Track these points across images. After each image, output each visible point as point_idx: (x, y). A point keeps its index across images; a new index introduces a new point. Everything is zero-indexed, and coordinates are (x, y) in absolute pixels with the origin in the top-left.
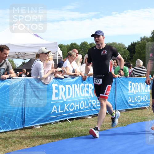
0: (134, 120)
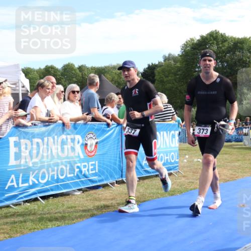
0: (152, 195)
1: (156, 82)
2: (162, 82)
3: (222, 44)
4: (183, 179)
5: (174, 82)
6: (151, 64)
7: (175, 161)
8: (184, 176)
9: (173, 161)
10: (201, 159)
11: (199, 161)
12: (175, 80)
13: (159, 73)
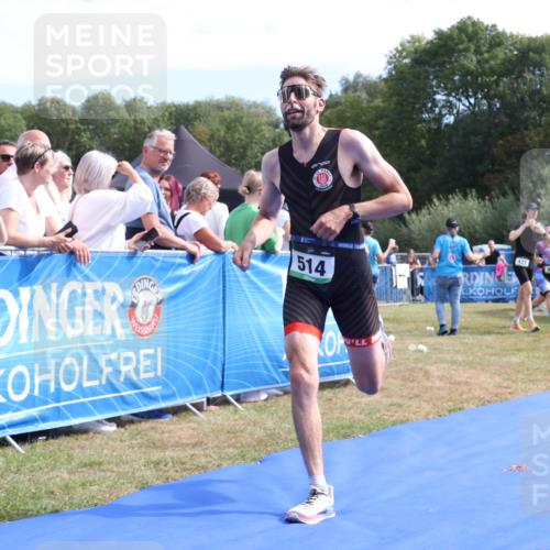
11: (420, 351)
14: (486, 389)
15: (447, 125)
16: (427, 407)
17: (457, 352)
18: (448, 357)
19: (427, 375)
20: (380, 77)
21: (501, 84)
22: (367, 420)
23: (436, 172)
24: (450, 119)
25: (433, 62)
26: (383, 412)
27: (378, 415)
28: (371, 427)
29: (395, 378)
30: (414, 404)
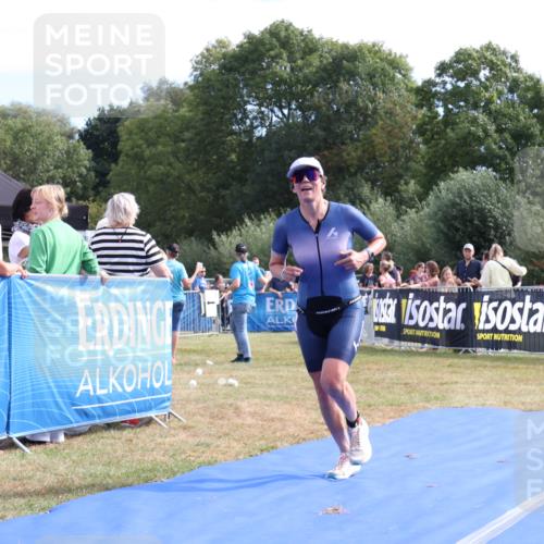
0: (89, 480)
1: (122, 158)
2: (138, 158)
3: (302, 58)
4: (183, 436)
5: (172, 160)
6: (107, 108)
7: (163, 386)
8: (185, 428)
9: (157, 385)
10: (236, 378)
11: (231, 385)
12: (175, 154)
13: (130, 133)
14: (302, 426)
15: (260, 138)
16: (237, 447)
17: (270, 386)
18: (260, 391)
19: (237, 411)
20: (186, 84)
21: (316, 94)
22: (171, 463)
23: (247, 190)
24: (261, 132)
25: (243, 70)
26: (189, 453)
27: (183, 456)
28: (176, 469)
29: (202, 416)
30: (223, 443)
